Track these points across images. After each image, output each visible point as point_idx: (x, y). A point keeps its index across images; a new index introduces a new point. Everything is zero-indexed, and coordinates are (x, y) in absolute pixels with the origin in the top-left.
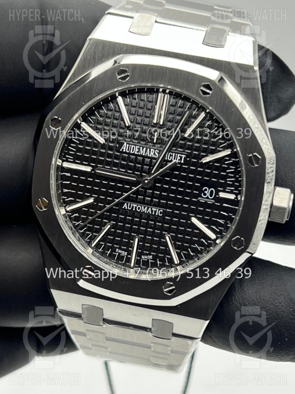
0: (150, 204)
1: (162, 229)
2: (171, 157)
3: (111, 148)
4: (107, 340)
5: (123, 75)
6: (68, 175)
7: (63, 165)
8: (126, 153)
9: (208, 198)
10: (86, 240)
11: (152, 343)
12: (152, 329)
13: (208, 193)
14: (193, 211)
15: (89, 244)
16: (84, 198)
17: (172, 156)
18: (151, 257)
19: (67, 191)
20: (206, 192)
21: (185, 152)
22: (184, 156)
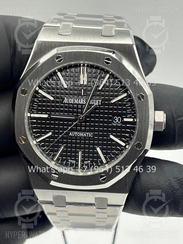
0: (85, 131)
1: (94, 144)
3: (57, 102)
4: (69, 215)
5: (59, 59)
6: (35, 121)
7: (31, 116)
8: (67, 104)
9: (117, 123)
10: (51, 157)
11: (96, 213)
12: (95, 204)
13: (117, 120)
14: (110, 132)
15: (52, 159)
16: (46, 133)
17: (94, 102)
19: (35, 130)
20: (116, 119)
21: (101, 98)
22: (100, 101)
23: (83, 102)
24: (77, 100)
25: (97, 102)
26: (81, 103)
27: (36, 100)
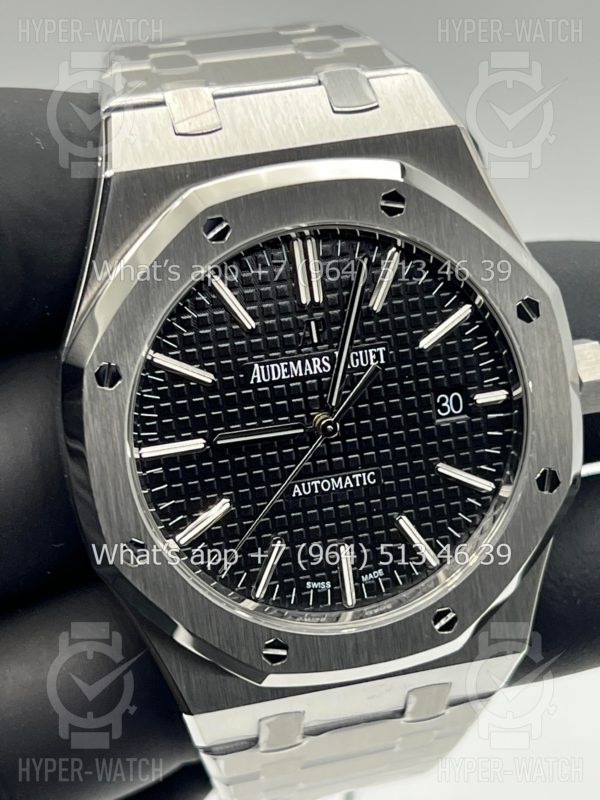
0: (350, 467)
1: (387, 508)
2: (357, 360)
3: (228, 386)
4: (303, 768)
5: (218, 230)
6: (158, 470)
7: (144, 456)
8: (263, 384)
9: (451, 414)
10: (239, 588)
12: (408, 710)
13: (448, 404)
14: (432, 451)
15: (248, 595)
16: (206, 505)
17: (359, 357)
18: (380, 572)
19: (167, 504)
20: (445, 404)
21: (382, 340)
22: (381, 350)
23: (322, 366)
24: (299, 362)
25: (372, 357)
26: (315, 372)
27: (148, 393)
